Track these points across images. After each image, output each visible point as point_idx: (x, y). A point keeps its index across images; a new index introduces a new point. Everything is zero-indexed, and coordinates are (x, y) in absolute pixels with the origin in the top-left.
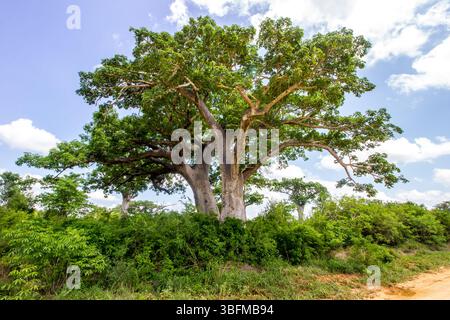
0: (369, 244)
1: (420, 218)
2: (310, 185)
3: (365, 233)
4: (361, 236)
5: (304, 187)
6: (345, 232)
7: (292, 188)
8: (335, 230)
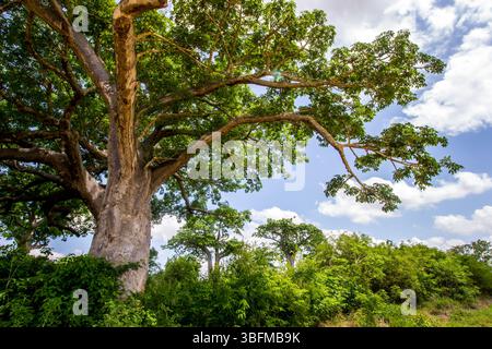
0: (384, 305)
1: (443, 262)
2: (302, 228)
3: (375, 287)
4: (369, 291)
5: (294, 230)
6: (346, 284)
7: (280, 231)
8: (328, 283)
